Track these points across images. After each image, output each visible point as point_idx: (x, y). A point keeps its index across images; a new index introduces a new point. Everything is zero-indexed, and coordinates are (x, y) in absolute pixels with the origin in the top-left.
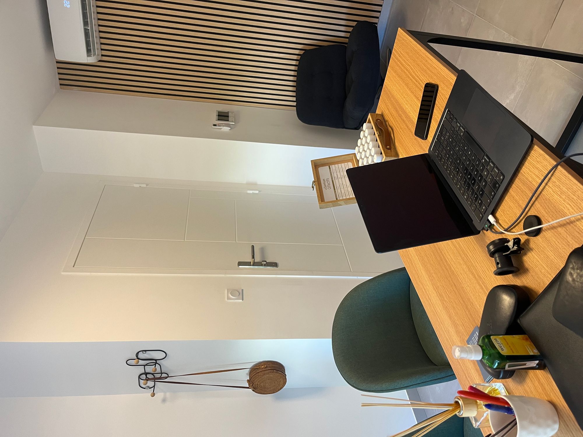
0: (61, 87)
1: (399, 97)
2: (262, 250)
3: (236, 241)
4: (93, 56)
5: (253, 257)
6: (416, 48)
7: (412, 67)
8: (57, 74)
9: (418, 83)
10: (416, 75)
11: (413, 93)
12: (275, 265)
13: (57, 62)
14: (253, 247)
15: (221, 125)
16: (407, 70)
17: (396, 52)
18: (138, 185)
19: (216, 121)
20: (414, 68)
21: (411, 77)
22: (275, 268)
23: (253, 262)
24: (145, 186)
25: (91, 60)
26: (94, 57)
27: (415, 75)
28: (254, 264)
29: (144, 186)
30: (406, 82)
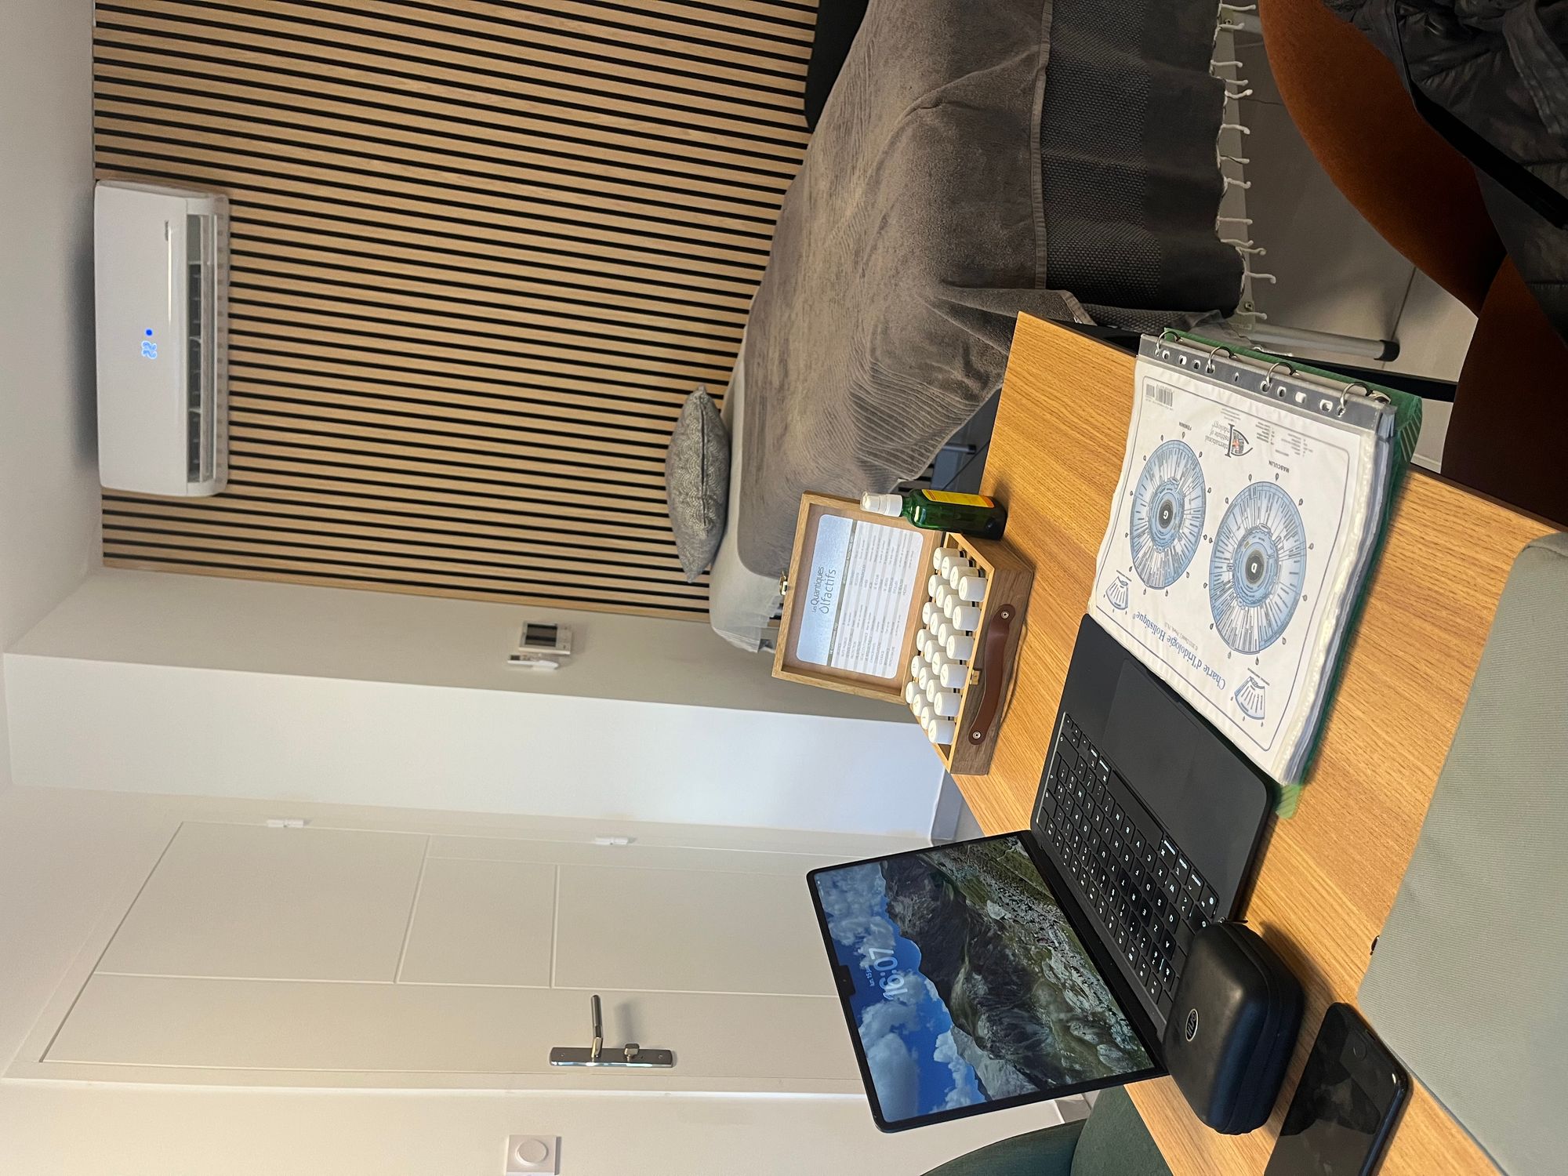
0: (104, 562)
1: (1033, 491)
2: (627, 1012)
3: (550, 986)
4: (204, 481)
5: (598, 1033)
6: (1074, 348)
7: (1066, 400)
8: (100, 526)
9: (1087, 438)
10: (1079, 417)
11: (1076, 470)
12: (664, 1058)
13: (105, 498)
14: (597, 999)
15: (533, 658)
16: (1052, 413)
17: (1017, 374)
18: (277, 821)
19: (521, 646)
20: (1074, 402)
21: (1063, 427)
22: (664, 1070)
23: (596, 1050)
24: (302, 826)
25: (197, 491)
26: (206, 484)
27: (1076, 420)
28: (600, 1054)
29: (299, 824)
30: (1051, 445)
